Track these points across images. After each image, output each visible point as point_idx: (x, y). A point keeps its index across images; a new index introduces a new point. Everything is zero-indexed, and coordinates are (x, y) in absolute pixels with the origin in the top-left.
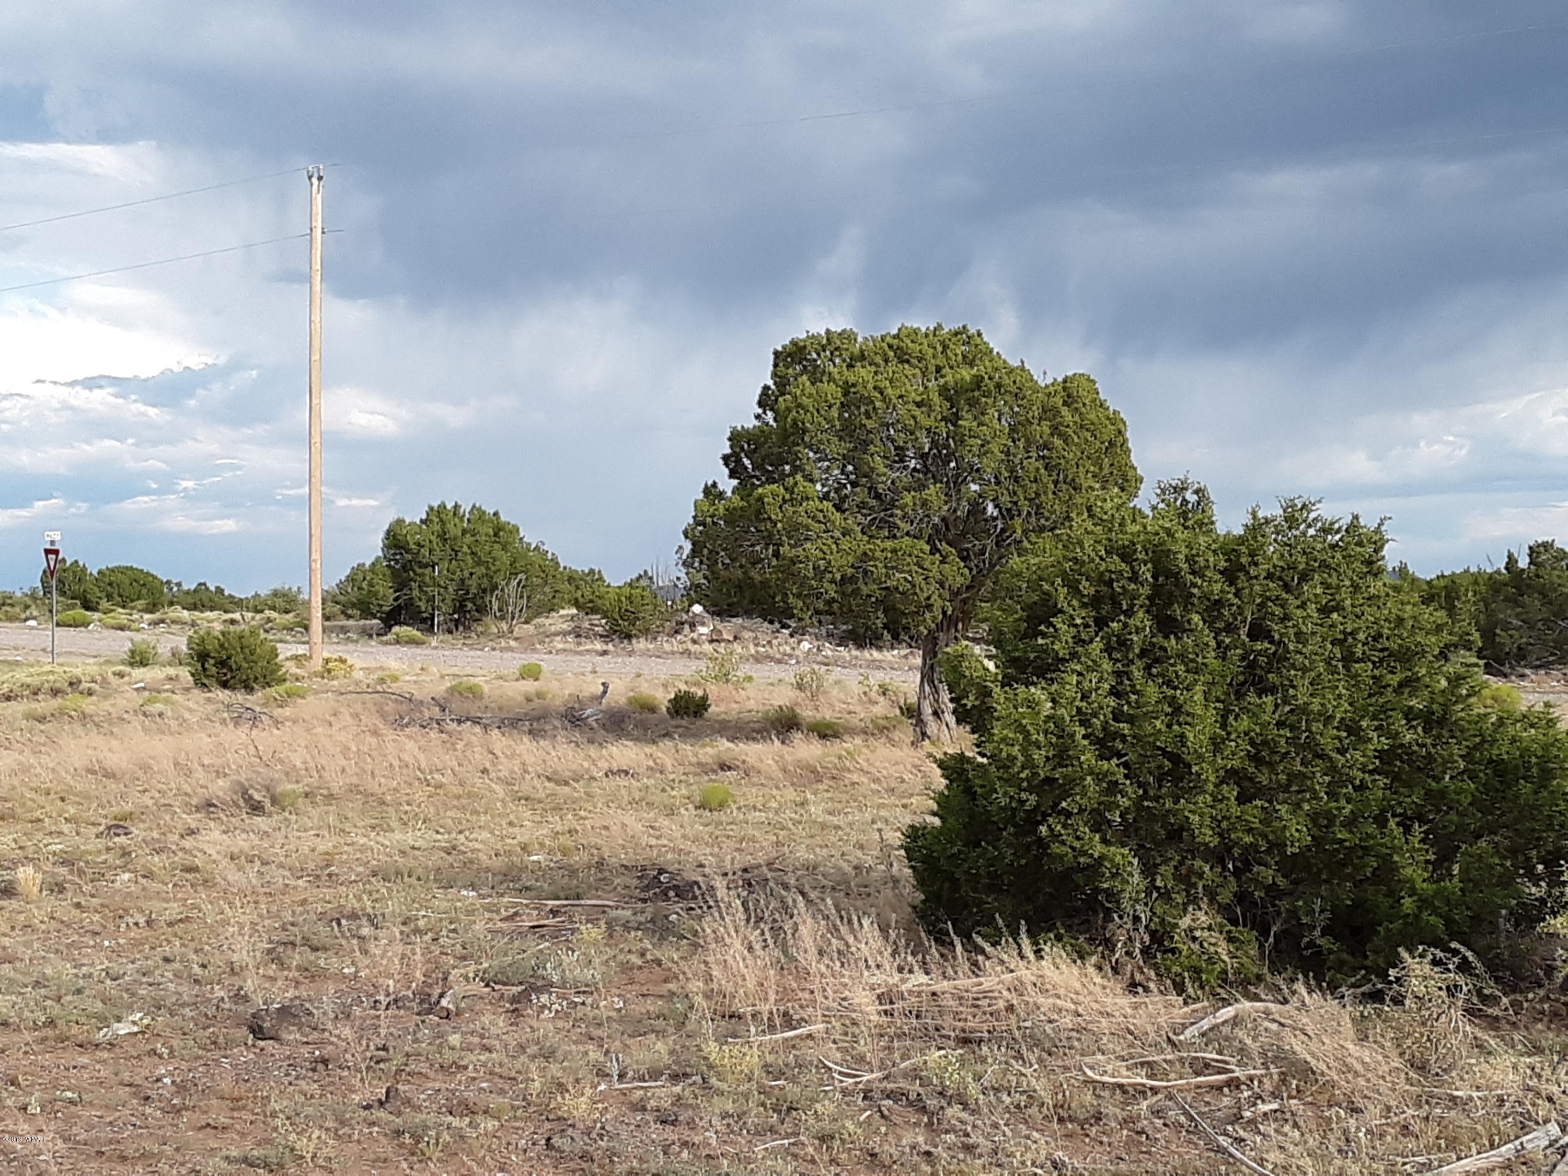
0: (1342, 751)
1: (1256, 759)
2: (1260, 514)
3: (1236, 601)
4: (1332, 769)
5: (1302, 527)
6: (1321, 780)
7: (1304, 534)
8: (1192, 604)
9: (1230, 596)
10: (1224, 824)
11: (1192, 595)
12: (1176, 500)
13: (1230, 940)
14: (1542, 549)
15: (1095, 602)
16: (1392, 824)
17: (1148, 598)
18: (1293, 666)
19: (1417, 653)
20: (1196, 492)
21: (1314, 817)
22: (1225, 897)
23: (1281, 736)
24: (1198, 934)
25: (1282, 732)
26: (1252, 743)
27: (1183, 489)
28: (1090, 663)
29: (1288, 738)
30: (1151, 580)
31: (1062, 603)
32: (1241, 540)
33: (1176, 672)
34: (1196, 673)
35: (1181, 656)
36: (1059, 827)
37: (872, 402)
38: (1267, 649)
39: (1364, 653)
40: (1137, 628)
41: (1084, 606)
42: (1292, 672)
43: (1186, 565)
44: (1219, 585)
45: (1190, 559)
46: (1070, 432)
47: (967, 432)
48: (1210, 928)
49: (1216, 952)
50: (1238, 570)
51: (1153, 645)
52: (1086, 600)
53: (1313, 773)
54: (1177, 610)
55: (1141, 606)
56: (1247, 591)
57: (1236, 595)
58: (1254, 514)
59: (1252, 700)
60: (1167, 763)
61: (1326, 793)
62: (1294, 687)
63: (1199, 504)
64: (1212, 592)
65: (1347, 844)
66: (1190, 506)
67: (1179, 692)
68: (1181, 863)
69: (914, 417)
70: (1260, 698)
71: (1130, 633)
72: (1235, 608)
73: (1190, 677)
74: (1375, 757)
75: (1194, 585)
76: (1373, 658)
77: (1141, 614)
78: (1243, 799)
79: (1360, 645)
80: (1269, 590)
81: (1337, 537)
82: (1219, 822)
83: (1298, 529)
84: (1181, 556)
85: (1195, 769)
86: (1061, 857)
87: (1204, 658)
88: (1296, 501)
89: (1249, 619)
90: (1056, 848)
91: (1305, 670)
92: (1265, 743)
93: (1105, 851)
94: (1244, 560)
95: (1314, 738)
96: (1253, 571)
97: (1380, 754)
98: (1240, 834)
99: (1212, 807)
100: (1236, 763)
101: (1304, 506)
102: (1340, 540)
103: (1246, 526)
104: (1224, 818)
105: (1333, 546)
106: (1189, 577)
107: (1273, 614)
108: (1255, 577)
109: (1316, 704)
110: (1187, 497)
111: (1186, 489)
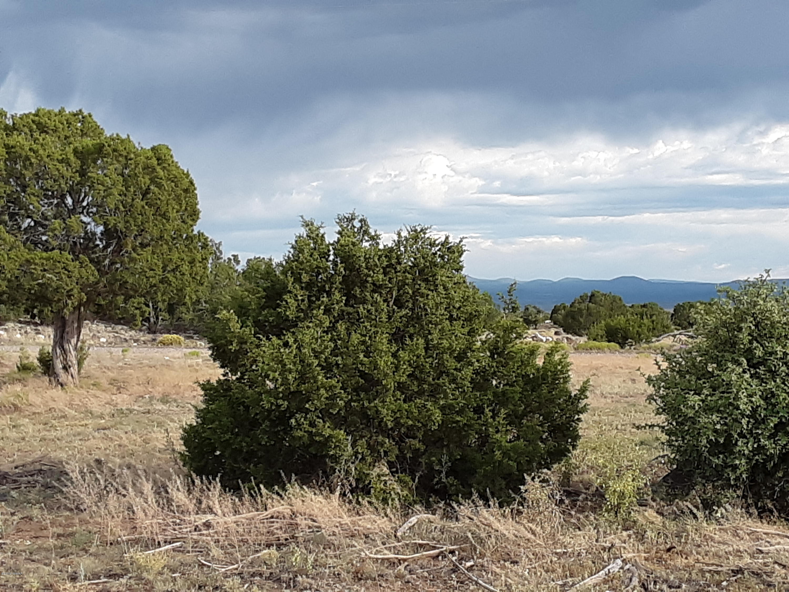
1: (411, 376)
3: (390, 285)
5: (420, 243)
6: (449, 387)
8: (366, 287)
9: (387, 282)
10: (398, 415)
11: (367, 282)
12: (348, 225)
13: (399, 481)
15: (309, 286)
16: (487, 410)
17: (340, 283)
20: (361, 221)
21: (442, 409)
22: (392, 457)
23: (427, 362)
24: (383, 478)
26: (410, 366)
27: (351, 219)
28: (318, 322)
30: (343, 273)
31: (290, 287)
34: (375, 327)
35: (368, 318)
36: (302, 420)
37: (29, 160)
38: (408, 313)
40: (337, 301)
41: (302, 288)
42: (430, 326)
44: (381, 276)
45: (366, 261)
46: (164, 182)
47: (95, 181)
49: (394, 488)
50: (389, 267)
52: (303, 285)
54: (357, 291)
55: (336, 289)
56: (395, 279)
58: (398, 234)
59: (407, 343)
61: (451, 393)
63: (361, 228)
64: (378, 281)
65: (460, 423)
68: (370, 438)
69: (58, 170)
71: (333, 304)
72: (388, 290)
73: (373, 329)
75: (369, 276)
77: (337, 293)
78: (406, 400)
80: (407, 278)
82: (395, 413)
83: (418, 244)
84: (362, 259)
85: (384, 382)
86: (300, 438)
87: (380, 318)
89: (394, 296)
90: (299, 433)
92: (418, 366)
93: (332, 433)
94: (394, 261)
95: (443, 363)
96: (398, 269)
98: (405, 420)
100: (404, 379)
101: (422, 230)
102: (438, 250)
103: (394, 241)
104: (398, 411)
105: (435, 254)
106: (366, 271)
107: (408, 293)
108: (399, 272)
109: (445, 343)
110: (355, 224)
111: (354, 219)
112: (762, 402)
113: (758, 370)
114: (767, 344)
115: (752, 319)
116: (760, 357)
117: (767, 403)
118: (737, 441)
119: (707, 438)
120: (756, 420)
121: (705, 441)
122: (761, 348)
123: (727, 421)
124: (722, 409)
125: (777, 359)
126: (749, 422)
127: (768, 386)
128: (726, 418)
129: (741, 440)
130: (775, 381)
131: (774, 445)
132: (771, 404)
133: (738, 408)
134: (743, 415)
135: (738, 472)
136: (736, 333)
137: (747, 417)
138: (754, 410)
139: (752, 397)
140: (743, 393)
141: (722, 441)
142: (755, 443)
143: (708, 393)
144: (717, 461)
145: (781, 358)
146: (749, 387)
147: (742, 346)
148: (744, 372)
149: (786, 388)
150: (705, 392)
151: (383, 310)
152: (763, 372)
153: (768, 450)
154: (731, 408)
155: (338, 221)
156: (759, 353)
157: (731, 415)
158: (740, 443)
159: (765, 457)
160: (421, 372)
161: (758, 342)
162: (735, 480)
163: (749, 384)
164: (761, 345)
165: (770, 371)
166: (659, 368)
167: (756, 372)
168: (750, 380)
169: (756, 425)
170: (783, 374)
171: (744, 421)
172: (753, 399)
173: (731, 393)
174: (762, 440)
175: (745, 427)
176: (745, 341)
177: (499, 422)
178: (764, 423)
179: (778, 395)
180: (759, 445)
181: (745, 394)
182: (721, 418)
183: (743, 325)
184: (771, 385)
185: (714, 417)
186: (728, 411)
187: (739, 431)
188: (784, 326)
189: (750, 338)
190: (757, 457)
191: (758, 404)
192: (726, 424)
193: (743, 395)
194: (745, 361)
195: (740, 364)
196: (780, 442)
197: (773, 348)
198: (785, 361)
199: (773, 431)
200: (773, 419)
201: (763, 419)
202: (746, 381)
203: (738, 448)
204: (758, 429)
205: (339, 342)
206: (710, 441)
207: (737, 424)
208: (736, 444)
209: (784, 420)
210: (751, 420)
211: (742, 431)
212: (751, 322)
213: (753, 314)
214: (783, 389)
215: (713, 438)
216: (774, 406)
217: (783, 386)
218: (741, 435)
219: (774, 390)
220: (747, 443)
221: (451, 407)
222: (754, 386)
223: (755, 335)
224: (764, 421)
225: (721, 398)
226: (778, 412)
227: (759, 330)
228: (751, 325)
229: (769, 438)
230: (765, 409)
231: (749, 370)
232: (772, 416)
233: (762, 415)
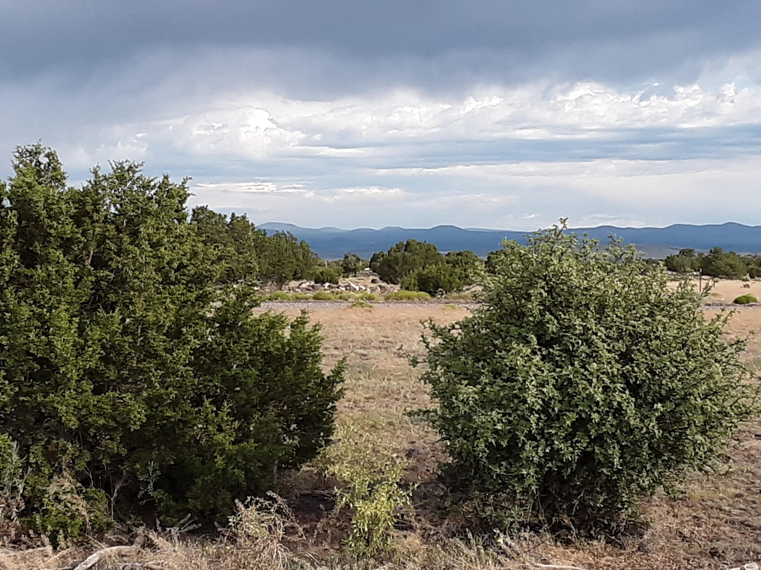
0: (169, 351)
1: (105, 359)
2: (100, 173)
3: (83, 239)
4: (163, 365)
5: (128, 184)
7: (131, 189)
8: (49, 242)
9: (79, 235)
10: (84, 412)
11: (49, 235)
12: (31, 161)
13: (87, 498)
14: (200, 211)
16: (207, 403)
17: (13, 237)
18: (132, 289)
19: (207, 277)
20: (48, 156)
21: (148, 401)
22: (81, 465)
23: (125, 342)
24: (63, 497)
25: (126, 339)
26: (103, 347)
27: (36, 153)
29: (130, 343)
30: (17, 223)
32: (86, 192)
33: (43, 295)
34: (58, 295)
35: (47, 282)
38: (107, 276)
39: (176, 278)
40: (7, 260)
42: (132, 293)
43: (44, 211)
44: (70, 226)
45: (48, 207)
48: (71, 492)
49: (77, 510)
50: (84, 216)
51: (18, 274)
53: (149, 368)
54: (38, 247)
55: (8, 244)
56: (91, 231)
57: (83, 235)
58: (95, 173)
59: (101, 315)
60: (36, 365)
61: (159, 383)
62: (132, 303)
63: (49, 165)
64: (65, 233)
65: (173, 420)
66: (42, 166)
67: (45, 310)
68: (48, 443)
70: (108, 313)
72: (82, 245)
73: (54, 298)
74: (191, 354)
75: (51, 227)
76: (183, 281)
77: (9, 251)
78: (96, 392)
79: (173, 272)
80: (108, 230)
81: (153, 192)
82: (80, 409)
83: (126, 185)
84: (41, 204)
85: (61, 370)
87: (64, 283)
88: (124, 165)
89: (92, 253)
91: (141, 291)
92: (113, 347)
94: (89, 208)
95: (149, 342)
96: (95, 218)
97: (195, 351)
98: (95, 418)
99: (75, 399)
100: (92, 364)
101: (130, 167)
102: (155, 194)
103: (90, 182)
104: (84, 407)
105: (150, 199)
106: (47, 221)
107: (110, 249)
108: (97, 221)
109: (151, 316)
110: (40, 160)
111: (40, 153)
112: (556, 393)
113: (551, 350)
114: (563, 316)
115: (544, 283)
116: (553, 333)
117: (562, 393)
118: (524, 444)
119: (486, 441)
120: (548, 415)
121: (483, 445)
122: (556, 321)
123: (511, 419)
124: (504, 402)
125: (576, 335)
126: (539, 419)
127: (564, 372)
128: (510, 415)
129: (530, 441)
130: (572, 365)
131: (571, 449)
132: (568, 394)
133: (525, 401)
134: (531, 410)
135: (526, 484)
136: (523, 301)
137: (537, 413)
138: (546, 404)
139: (543, 386)
140: (532, 380)
141: (504, 444)
142: (547, 446)
143: (487, 381)
144: (498, 470)
145: (581, 335)
146: (539, 373)
147: (531, 319)
148: (534, 353)
149: (586, 373)
150: (484, 379)
151: (67, 273)
152: (557, 353)
153: (563, 455)
154: (516, 401)
155: (17, 154)
156: (553, 327)
157: (517, 410)
158: (527, 447)
159: (560, 464)
160: (119, 354)
161: (551, 314)
162: (522, 493)
163: (539, 369)
164: (556, 318)
165: (567, 351)
166: (427, 347)
167: (549, 352)
168: (541, 363)
169: (548, 423)
170: (584, 355)
171: (533, 419)
172: (545, 390)
173: (516, 381)
174: (556, 442)
175: (534, 426)
176: (536, 312)
177: (222, 419)
178: (558, 420)
179: (577, 383)
180: (552, 450)
181: (533, 383)
182: (504, 415)
183: (531, 291)
184: (568, 371)
185: (494, 413)
186: (512, 405)
187: (526, 431)
188: (585, 293)
189: (542, 308)
190: (550, 465)
191: (551, 395)
192: (510, 422)
193: (531, 385)
194: (535, 340)
195: (527, 342)
196: (579, 445)
197: (570, 320)
198: (584, 337)
199: (570, 430)
200: (570, 414)
201: (557, 415)
202: (536, 365)
203: (525, 454)
204: (551, 427)
205: (8, 315)
206: (489, 445)
207: (523, 422)
208: (523, 448)
209: (583, 415)
210: (542, 416)
211: (530, 431)
212: (543, 288)
213: (545, 276)
214: (583, 374)
215: (493, 441)
216: (572, 396)
217: (582, 370)
218: (530, 436)
219: (571, 376)
220: (538, 446)
221: (159, 399)
222: (546, 372)
223: (548, 304)
224: (558, 417)
225: (503, 387)
226: (577, 406)
227: (553, 298)
228: (542, 291)
229: (566, 439)
230: (560, 402)
231: (540, 350)
232: (569, 411)
233: (556, 409)
